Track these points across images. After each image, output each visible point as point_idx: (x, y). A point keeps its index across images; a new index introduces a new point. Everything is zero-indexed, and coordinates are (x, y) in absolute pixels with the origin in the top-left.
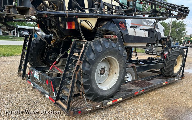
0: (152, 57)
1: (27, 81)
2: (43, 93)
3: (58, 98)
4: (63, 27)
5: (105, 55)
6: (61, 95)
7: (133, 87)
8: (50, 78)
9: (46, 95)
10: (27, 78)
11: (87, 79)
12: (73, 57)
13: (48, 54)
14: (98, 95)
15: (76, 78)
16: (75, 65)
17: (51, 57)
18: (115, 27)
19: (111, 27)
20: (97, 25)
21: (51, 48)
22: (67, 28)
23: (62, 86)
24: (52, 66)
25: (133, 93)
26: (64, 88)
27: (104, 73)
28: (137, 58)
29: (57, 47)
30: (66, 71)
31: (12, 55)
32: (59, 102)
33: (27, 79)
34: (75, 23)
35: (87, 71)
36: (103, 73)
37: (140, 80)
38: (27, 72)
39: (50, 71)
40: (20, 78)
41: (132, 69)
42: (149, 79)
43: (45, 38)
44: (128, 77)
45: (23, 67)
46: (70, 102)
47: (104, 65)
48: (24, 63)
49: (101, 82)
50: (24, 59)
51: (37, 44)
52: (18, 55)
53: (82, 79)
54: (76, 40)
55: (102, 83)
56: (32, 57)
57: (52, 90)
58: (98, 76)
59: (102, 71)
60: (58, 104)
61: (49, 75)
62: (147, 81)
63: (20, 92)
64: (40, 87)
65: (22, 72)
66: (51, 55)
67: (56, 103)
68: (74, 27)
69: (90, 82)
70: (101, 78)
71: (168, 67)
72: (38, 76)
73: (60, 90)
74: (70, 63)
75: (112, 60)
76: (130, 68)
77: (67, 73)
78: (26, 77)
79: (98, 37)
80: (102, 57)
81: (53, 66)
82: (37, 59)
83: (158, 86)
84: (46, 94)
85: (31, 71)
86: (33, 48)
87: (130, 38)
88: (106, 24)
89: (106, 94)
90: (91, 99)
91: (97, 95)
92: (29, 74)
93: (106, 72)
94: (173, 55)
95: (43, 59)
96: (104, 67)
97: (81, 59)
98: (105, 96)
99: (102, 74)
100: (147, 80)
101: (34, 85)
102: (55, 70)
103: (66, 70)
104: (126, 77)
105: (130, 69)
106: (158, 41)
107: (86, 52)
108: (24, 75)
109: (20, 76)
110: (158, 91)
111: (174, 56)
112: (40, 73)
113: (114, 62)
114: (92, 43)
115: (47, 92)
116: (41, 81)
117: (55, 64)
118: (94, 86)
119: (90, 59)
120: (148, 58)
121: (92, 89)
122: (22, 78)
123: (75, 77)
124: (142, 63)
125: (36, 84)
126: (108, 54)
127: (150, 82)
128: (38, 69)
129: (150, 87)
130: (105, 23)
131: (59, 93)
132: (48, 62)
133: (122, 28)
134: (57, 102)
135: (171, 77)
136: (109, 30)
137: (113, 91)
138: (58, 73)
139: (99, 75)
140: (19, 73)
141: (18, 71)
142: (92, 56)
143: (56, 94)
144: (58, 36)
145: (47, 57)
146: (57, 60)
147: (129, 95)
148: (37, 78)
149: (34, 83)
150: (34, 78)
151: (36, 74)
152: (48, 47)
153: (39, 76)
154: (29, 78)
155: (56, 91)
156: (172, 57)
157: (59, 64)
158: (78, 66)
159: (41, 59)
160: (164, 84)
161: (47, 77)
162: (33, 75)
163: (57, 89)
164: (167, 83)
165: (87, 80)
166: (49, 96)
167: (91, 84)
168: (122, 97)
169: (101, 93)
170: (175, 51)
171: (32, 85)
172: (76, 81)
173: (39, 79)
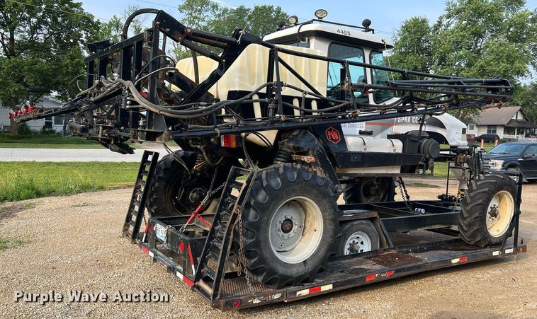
0: (447, 195)
1: (141, 247)
2: (172, 270)
3: (199, 276)
4: (215, 142)
5: (288, 195)
6: (205, 270)
7: (369, 265)
8: (186, 238)
9: (178, 274)
10: (141, 240)
11: (253, 238)
12: (229, 198)
13: (188, 190)
14: (276, 273)
15: (231, 237)
16: (230, 213)
17: (193, 195)
18: (313, 140)
19: (304, 141)
20: (278, 138)
21: (194, 176)
22: (223, 144)
23: (208, 253)
24: (193, 216)
25: (362, 277)
26: (210, 257)
27: (291, 230)
28: (408, 197)
29: (207, 175)
30: (215, 224)
31: (102, 188)
32: (201, 283)
33: (141, 244)
34: (236, 137)
35: (251, 224)
36: (288, 228)
37: (393, 251)
38: (143, 228)
39: (187, 226)
40: (127, 242)
41: (371, 224)
42: (420, 249)
43: (183, 158)
44: (362, 243)
45: (134, 218)
46: (218, 281)
47: (290, 213)
48: (137, 208)
49: (284, 247)
50: (138, 199)
51: (166, 169)
52: (115, 188)
53: (242, 238)
54: (237, 169)
55: (287, 250)
56: (155, 197)
57: (189, 262)
58: (278, 235)
59: (287, 226)
60: (199, 288)
61: (186, 233)
62: (412, 254)
63: (126, 270)
64: (167, 258)
65: (131, 228)
66: (193, 192)
67: (195, 286)
68: (234, 145)
69: (257, 244)
70: (285, 239)
71: (469, 220)
72: (165, 235)
73: (204, 261)
74: (225, 210)
75: (306, 202)
76: (364, 222)
77: (217, 228)
78: (139, 238)
79: (280, 159)
80: (282, 199)
81: (196, 214)
82: (163, 200)
83: (435, 267)
84: (178, 272)
85: (150, 225)
86: (159, 177)
87: (352, 157)
88: (297, 135)
89: (294, 272)
90: (260, 279)
91: (272, 272)
92: (147, 232)
93: (295, 228)
94: (479, 191)
95: (176, 200)
96: (289, 217)
97: (240, 203)
98: (291, 277)
99: (286, 231)
100: (413, 251)
101: (155, 255)
102: (198, 223)
103: (215, 221)
104: (357, 243)
105: (364, 224)
106: (431, 161)
107: (249, 190)
108: (136, 235)
109: (127, 235)
110: (438, 279)
111: (484, 194)
112: (170, 230)
113: (312, 208)
114: (264, 172)
115: (180, 267)
116: (169, 245)
117: (200, 212)
118: (266, 255)
119: (257, 203)
120: (439, 197)
121: (262, 260)
122: (131, 240)
123: (228, 234)
124: (419, 209)
125: (159, 253)
126: (294, 192)
127: (418, 256)
128: (165, 222)
129: (410, 267)
130: (295, 133)
131: (202, 266)
132: (185, 207)
133: (332, 139)
134: (196, 283)
135: (483, 246)
136: (300, 146)
137: (310, 267)
138: (205, 230)
139: (279, 233)
140: (125, 230)
141: (124, 226)
142: (262, 196)
143: (196, 268)
144: (206, 157)
145: (185, 196)
146: (204, 202)
147: (350, 280)
148: (163, 239)
149: (155, 250)
150: (157, 241)
151: (161, 231)
152: (188, 176)
153: (167, 235)
154: (146, 241)
155: (196, 264)
156: (478, 196)
157: (209, 211)
158: (235, 216)
159: (172, 201)
160: (455, 261)
161: (182, 236)
162: (155, 233)
163: (199, 259)
164: (466, 260)
165: (252, 240)
166: (184, 274)
167: (260, 250)
168: (333, 284)
169: (281, 270)
170: (485, 181)
171: (151, 254)
172: (230, 243)
173: (167, 241)
